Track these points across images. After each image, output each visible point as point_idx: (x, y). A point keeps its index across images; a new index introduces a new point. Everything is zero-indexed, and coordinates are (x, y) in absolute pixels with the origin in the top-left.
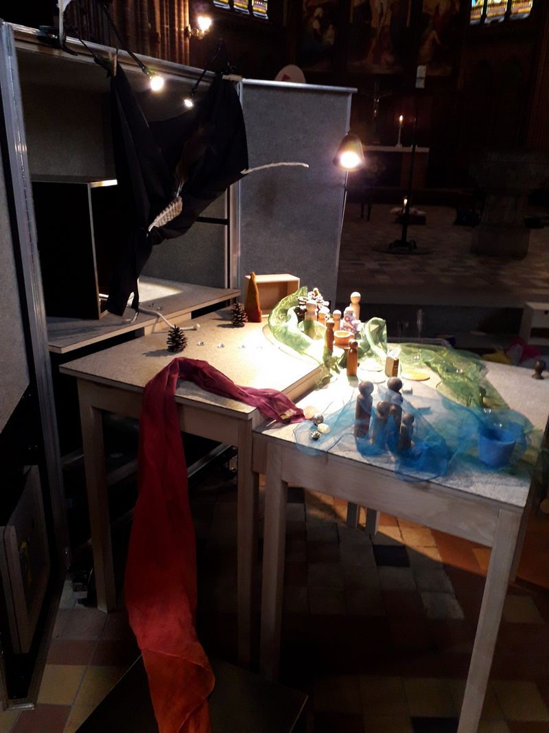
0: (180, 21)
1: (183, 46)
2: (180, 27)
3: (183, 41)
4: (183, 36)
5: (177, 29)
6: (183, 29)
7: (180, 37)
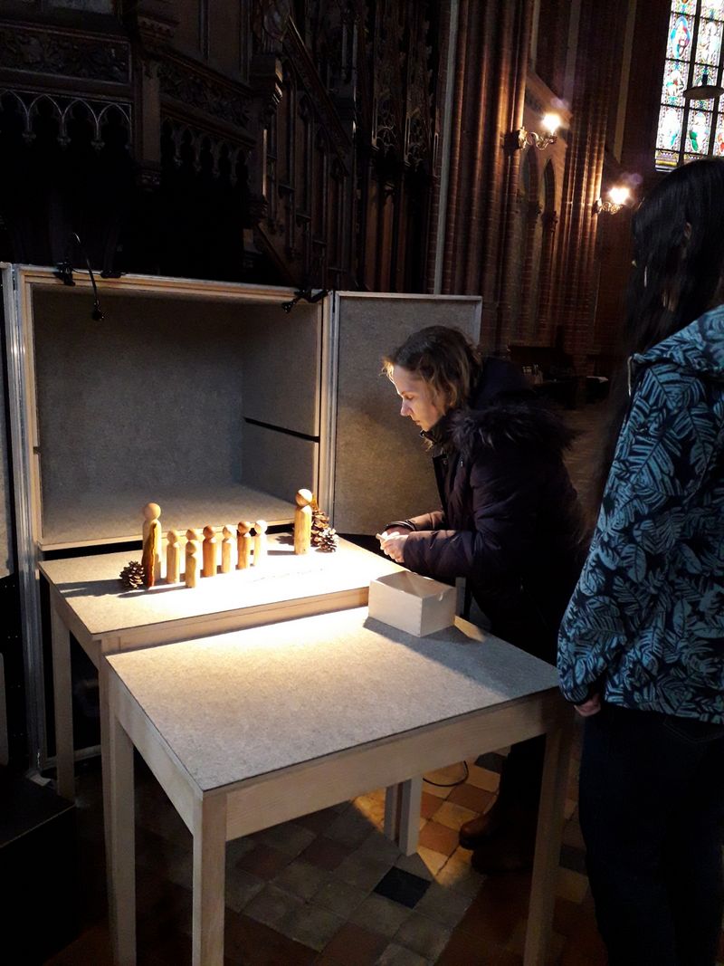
0: (588, 196)
1: (589, 224)
2: (587, 202)
3: (590, 218)
4: (590, 212)
5: (583, 205)
6: (590, 205)
7: (586, 215)
